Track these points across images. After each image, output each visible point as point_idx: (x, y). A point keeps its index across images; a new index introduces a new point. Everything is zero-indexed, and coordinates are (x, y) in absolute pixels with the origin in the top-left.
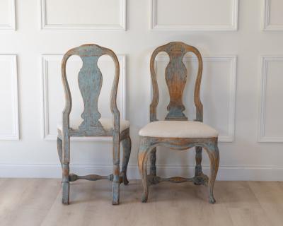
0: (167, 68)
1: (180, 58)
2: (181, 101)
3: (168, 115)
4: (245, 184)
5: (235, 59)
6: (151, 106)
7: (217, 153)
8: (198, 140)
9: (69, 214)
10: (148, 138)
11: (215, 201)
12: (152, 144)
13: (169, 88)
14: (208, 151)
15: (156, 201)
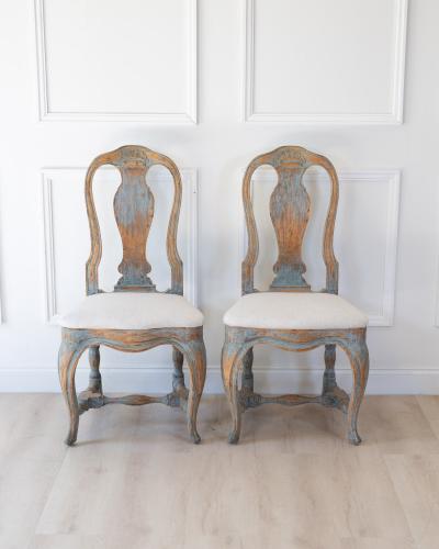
0: (273, 196)
1: (298, 177)
2: (299, 255)
3: (275, 281)
4: (411, 401)
5: (397, 178)
6: (243, 264)
7: (365, 355)
8: (332, 334)
9: (99, 471)
10: (241, 329)
11: (360, 441)
12: (247, 341)
13: (277, 232)
14: (348, 353)
15: (254, 441)
